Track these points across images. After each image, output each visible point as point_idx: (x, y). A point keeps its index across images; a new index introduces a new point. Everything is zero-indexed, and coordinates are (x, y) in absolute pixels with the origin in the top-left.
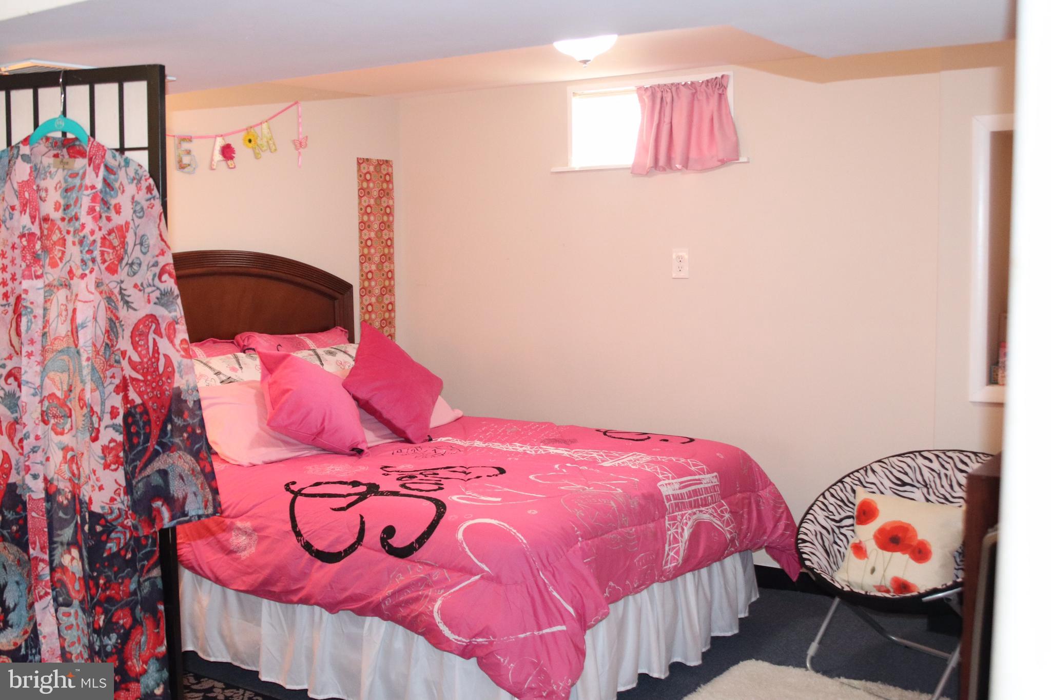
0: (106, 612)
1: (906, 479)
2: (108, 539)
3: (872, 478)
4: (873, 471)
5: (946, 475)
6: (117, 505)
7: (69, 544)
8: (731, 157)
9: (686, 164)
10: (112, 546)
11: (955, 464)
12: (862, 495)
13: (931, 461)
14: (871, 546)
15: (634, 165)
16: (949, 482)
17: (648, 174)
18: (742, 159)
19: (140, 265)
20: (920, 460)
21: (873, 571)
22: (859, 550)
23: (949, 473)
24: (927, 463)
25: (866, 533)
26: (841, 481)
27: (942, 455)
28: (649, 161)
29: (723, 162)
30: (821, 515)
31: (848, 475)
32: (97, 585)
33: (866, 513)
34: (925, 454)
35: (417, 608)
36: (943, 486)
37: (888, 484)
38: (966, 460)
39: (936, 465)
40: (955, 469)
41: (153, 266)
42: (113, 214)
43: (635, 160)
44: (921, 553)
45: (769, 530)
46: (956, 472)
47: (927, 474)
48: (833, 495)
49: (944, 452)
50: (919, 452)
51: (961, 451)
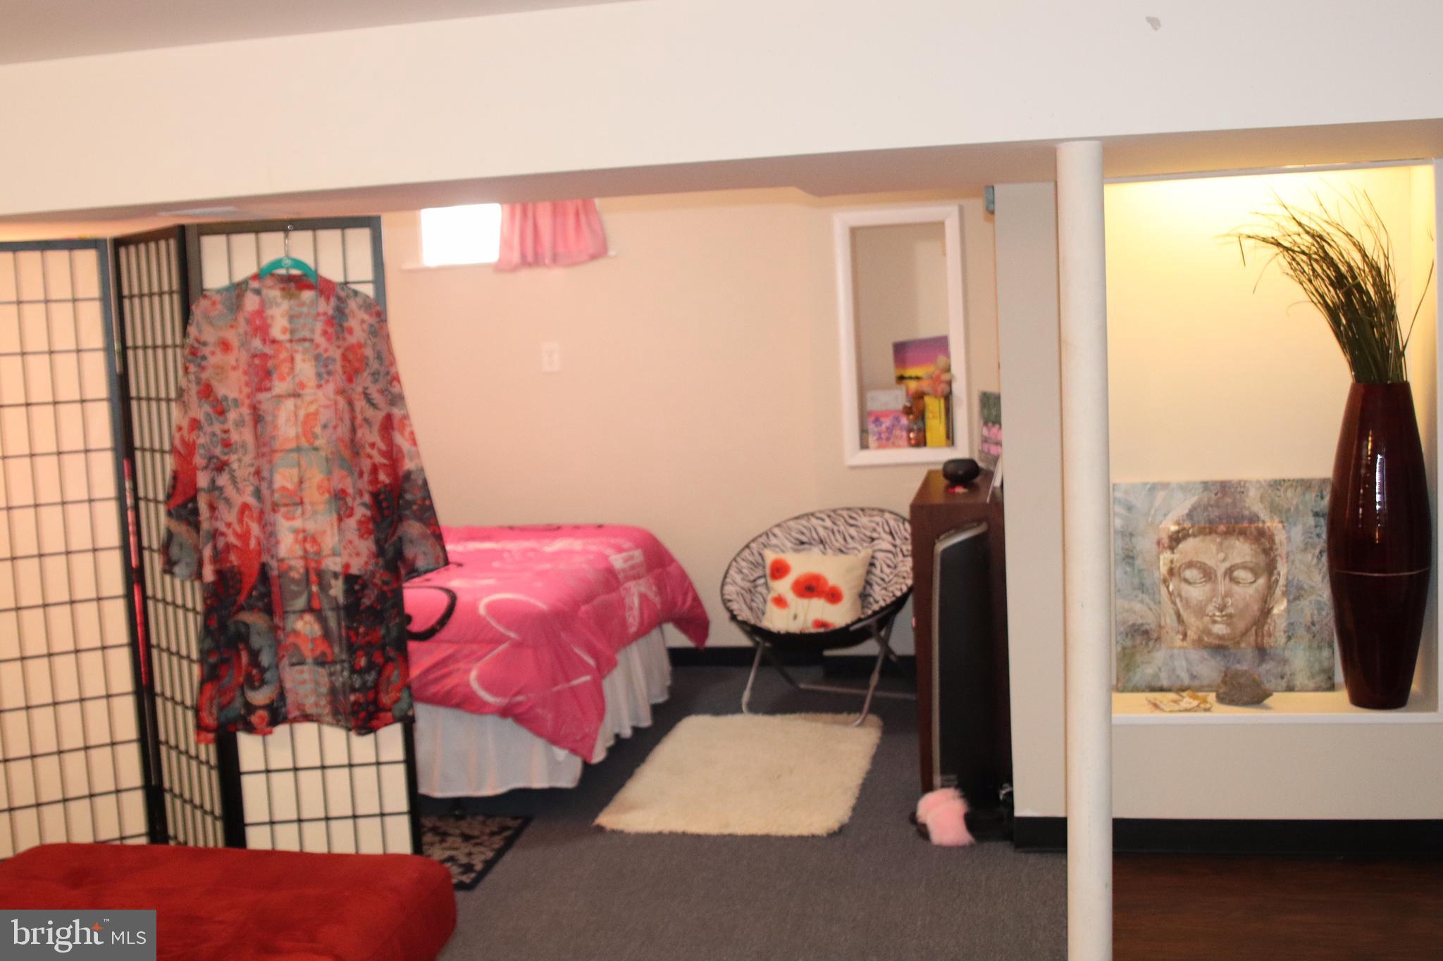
0: (367, 654)
1: (804, 539)
2: (364, 596)
3: (774, 541)
4: (775, 535)
5: (839, 531)
6: (371, 567)
7: (303, 612)
8: (600, 252)
9: (555, 259)
10: (366, 602)
11: (846, 521)
12: (770, 556)
13: (823, 520)
14: (790, 596)
15: (500, 260)
16: (842, 536)
17: (515, 269)
18: (612, 253)
19: (379, 374)
20: (814, 521)
21: (795, 617)
22: (780, 602)
23: (842, 528)
24: (820, 522)
25: (783, 587)
26: (747, 546)
27: (832, 514)
28: (516, 257)
29: (594, 257)
30: (738, 578)
31: (754, 540)
32: (357, 634)
33: (779, 570)
34: (819, 515)
35: (449, 683)
36: (837, 540)
37: (789, 545)
38: (854, 515)
39: (828, 523)
40: (846, 525)
41: (386, 374)
42: (346, 335)
43: (501, 255)
44: (834, 596)
45: (680, 603)
46: (848, 527)
47: (822, 532)
48: (743, 560)
49: (834, 511)
50: (813, 514)
51: (849, 509)
